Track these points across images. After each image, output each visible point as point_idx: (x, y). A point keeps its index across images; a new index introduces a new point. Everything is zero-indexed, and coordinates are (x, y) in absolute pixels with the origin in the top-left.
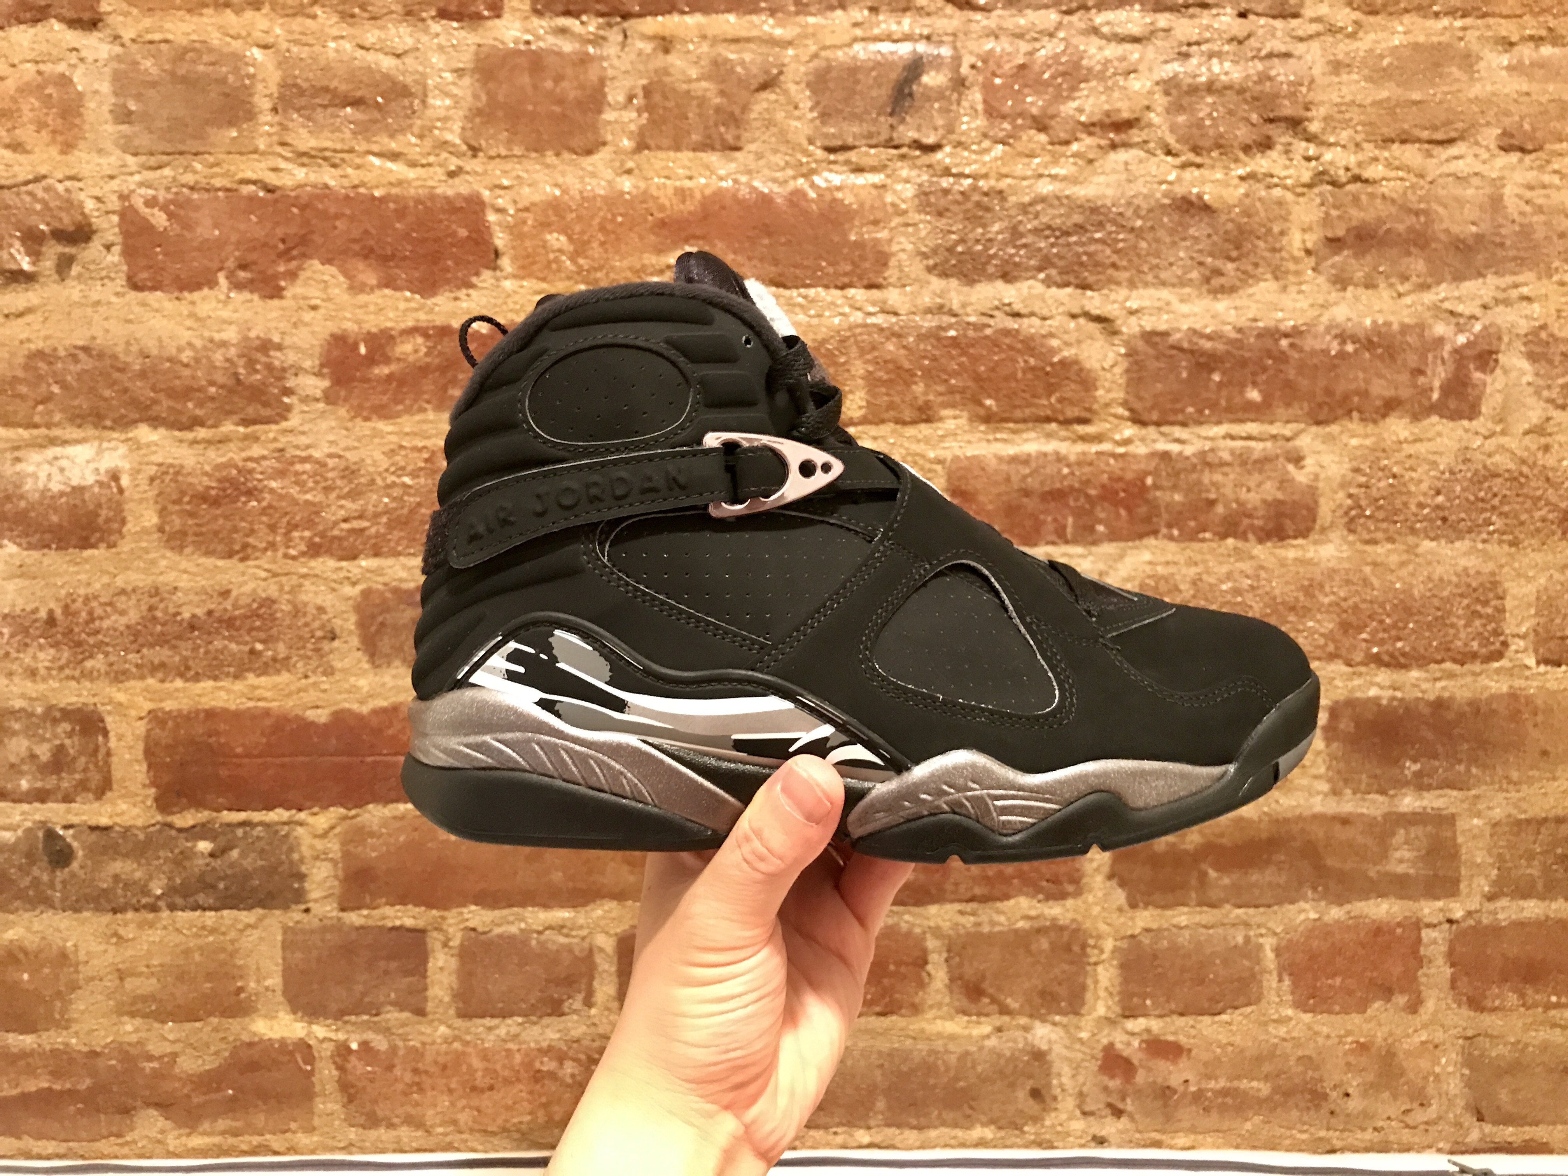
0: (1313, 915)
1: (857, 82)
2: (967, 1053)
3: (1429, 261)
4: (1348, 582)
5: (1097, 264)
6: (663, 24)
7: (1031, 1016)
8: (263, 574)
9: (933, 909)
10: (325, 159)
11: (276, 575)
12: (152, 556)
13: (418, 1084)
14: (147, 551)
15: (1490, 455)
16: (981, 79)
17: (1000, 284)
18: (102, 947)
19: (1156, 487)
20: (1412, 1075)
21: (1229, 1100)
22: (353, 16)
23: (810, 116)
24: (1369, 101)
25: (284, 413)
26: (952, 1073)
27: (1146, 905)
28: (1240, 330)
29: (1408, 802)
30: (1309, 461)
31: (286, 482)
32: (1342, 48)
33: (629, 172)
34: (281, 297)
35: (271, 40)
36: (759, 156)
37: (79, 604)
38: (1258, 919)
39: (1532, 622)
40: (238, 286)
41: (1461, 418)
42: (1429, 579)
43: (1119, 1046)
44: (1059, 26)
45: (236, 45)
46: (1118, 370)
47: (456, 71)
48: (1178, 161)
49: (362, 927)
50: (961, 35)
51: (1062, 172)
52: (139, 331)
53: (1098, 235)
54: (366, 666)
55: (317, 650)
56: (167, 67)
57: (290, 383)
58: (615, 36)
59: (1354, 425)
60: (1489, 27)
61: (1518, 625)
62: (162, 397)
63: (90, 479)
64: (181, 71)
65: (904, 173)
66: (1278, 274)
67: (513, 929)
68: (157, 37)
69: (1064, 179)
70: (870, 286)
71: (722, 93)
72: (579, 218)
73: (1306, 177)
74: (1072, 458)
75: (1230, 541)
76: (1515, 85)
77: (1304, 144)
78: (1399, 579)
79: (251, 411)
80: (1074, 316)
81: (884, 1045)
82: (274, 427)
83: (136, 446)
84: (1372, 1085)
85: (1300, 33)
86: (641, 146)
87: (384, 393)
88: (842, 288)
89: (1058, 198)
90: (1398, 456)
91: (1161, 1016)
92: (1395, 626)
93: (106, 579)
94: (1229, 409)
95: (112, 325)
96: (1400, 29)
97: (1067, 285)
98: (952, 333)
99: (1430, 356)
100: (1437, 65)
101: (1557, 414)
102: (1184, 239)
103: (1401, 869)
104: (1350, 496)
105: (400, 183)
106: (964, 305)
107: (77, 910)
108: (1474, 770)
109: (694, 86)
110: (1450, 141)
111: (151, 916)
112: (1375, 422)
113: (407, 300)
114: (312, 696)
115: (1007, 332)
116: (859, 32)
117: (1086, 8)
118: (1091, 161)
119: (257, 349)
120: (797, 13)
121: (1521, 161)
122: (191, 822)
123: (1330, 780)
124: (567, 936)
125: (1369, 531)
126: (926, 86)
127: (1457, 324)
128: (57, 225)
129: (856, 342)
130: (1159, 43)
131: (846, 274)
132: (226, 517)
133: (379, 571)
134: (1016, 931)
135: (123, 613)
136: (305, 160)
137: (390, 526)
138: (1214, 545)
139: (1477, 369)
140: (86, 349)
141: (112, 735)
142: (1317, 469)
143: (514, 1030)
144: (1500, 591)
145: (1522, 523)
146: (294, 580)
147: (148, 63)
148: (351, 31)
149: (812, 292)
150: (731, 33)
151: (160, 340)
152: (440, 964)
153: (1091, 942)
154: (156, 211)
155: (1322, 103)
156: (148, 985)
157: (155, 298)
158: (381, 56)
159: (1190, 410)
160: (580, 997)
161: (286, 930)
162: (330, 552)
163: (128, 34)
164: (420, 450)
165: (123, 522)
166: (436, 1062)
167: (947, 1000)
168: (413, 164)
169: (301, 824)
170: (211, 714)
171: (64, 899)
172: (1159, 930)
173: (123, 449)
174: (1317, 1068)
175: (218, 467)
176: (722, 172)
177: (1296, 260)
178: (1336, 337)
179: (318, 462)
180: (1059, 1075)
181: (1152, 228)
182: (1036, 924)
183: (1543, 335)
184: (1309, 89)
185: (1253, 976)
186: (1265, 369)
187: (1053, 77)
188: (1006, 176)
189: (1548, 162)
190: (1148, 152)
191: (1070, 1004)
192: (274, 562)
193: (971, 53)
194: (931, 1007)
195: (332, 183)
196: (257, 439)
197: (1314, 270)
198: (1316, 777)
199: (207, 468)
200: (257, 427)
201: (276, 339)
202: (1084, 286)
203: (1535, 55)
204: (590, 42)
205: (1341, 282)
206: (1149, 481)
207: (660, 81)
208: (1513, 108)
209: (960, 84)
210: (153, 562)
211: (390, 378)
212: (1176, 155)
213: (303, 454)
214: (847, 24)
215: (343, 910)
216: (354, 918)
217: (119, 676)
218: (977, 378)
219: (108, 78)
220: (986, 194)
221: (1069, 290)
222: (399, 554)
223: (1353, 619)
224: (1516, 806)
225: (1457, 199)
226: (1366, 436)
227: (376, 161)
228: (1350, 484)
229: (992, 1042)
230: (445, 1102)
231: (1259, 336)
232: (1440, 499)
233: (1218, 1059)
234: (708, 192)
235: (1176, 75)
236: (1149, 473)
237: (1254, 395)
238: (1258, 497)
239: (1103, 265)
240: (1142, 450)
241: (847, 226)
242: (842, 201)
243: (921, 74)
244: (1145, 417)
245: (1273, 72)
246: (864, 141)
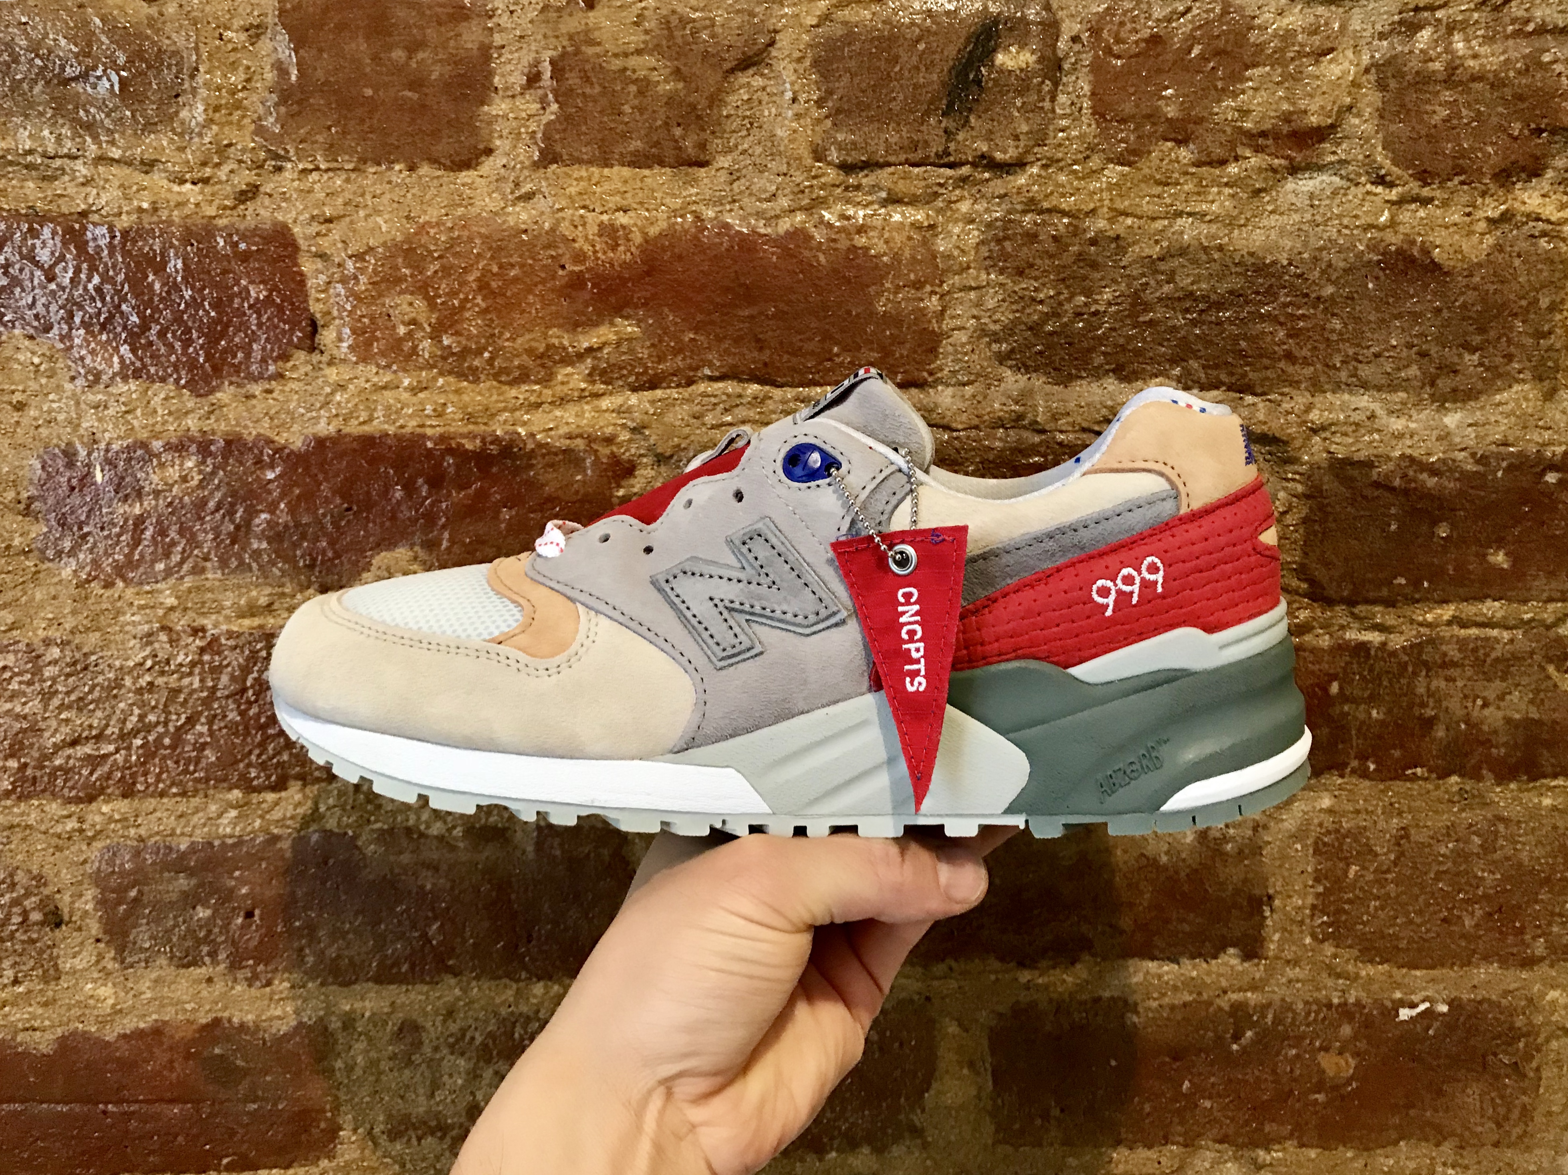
1: (894, 59)
5: (1263, 353)
16: (1088, 59)
17: (1111, 383)
19: (1344, 697)
23: (817, 113)
28: (1483, 460)
33: (527, 197)
36: (735, 176)
46: (1292, 519)
48: (1394, 194)
51: (1213, 208)
53: (1266, 309)
54: (111, 966)
55: (34, 942)
65: (965, 207)
66: (1543, 372)
69: (1216, 219)
70: (909, 383)
71: (677, 73)
72: (446, 270)
75: (1454, 779)
86: (548, 157)
89: (1205, 249)
94: (1460, 582)
102: (1397, 317)
105: (157, 208)
109: (634, 62)
113: (169, 398)
114: (23, 1013)
118: (1257, 193)
126: (1002, 70)
133: (130, 821)
137: (147, 752)
138: (1430, 786)
159: (1401, 581)
162: (49, 792)
176: (676, 201)
181: (1350, 299)
186: (1518, 520)
187: (1202, 57)
188: (1125, 214)
190: (1346, 178)
193: (1073, 17)
202: (1242, 388)
206: (1335, 688)
207: (579, 52)
209: (1055, 66)
212: (1391, 185)
220: (1092, 242)
222: (163, 794)
231: (1511, 468)
234: (653, 232)
235: (1396, 57)
236: (1334, 677)
237: (1500, 559)
238: (1500, 714)
239: (1273, 357)
240: (1325, 642)
241: (872, 290)
242: (866, 249)
243: (995, 50)
244: (1331, 592)
245: (1547, 58)
246: (902, 157)
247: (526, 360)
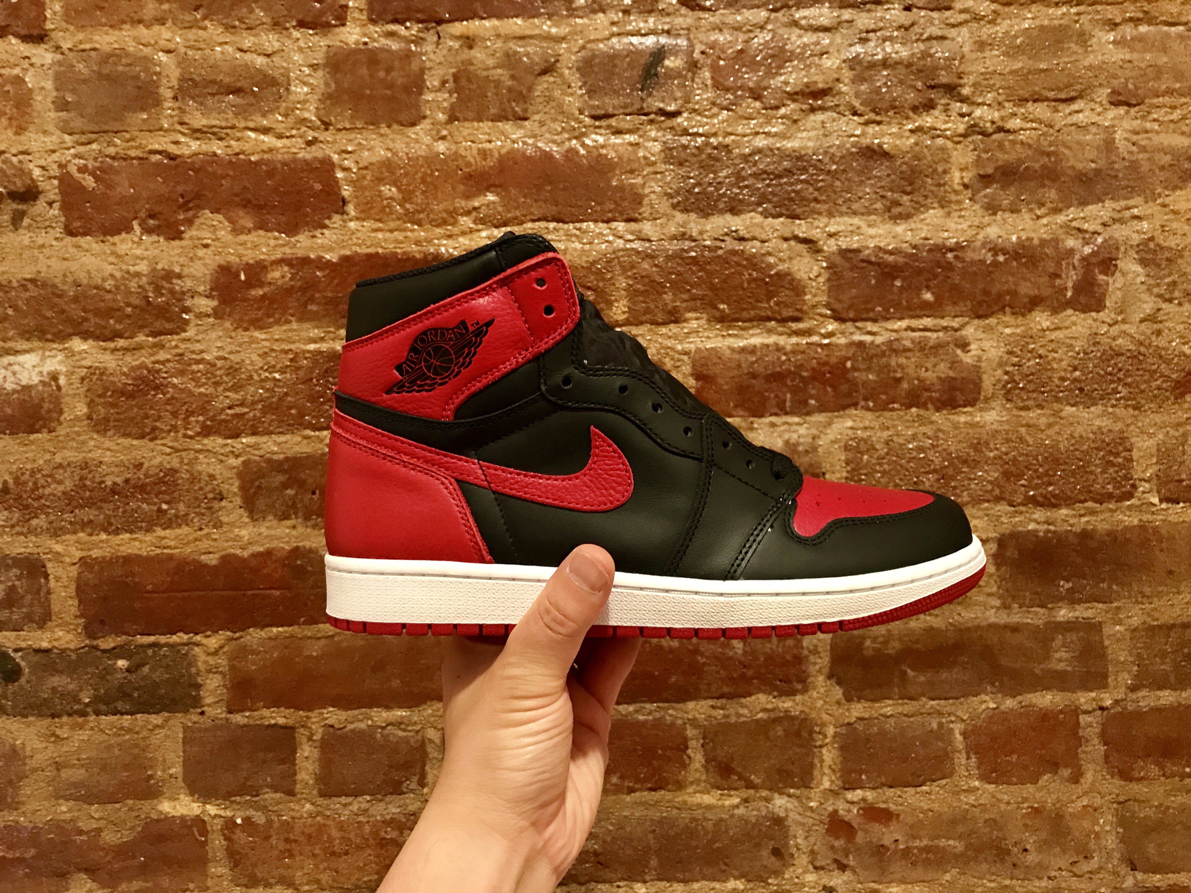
0: (992, 705)
1: (615, 66)
2: (721, 820)
3: (1060, 190)
4: (1008, 440)
5: (803, 199)
6: (468, 28)
7: (771, 789)
8: (168, 450)
9: (691, 705)
10: (214, 134)
11: (177, 451)
12: (82, 438)
13: (289, 851)
14: (78, 434)
15: (1114, 339)
16: (709, 62)
17: (728, 217)
18: (44, 745)
19: (854, 369)
20: (1077, 834)
21: (931, 856)
22: (234, 27)
23: (580, 92)
24: (1007, 70)
25: (184, 325)
26: (709, 837)
27: (859, 699)
28: (915, 247)
29: (1063, 614)
30: (973, 347)
31: (185, 379)
32: (987, 31)
33: (443, 138)
34: (181, 239)
35: (172, 46)
36: (542, 124)
37: (26, 477)
38: (948, 709)
39: (1156, 468)
40: (148, 231)
41: (1090, 311)
42: (1072, 436)
43: (841, 812)
44: (768, 20)
45: (147, 51)
46: (821, 280)
47: (312, 66)
48: (862, 120)
49: (245, 726)
50: (693, 29)
51: (774, 130)
52: (73, 266)
53: (803, 177)
54: (247, 520)
55: (209, 508)
56: (95, 68)
57: (188, 303)
58: (431, 37)
59: (1008, 318)
60: (1098, 12)
61: (1143, 472)
62: (90, 316)
63: (36, 380)
64: (106, 71)
65: (653, 134)
66: (943, 203)
67: (362, 726)
68: (88, 46)
69: (775, 135)
70: (628, 220)
71: (513, 77)
72: (406, 174)
73: (961, 128)
74: (789, 348)
75: (914, 410)
76: (1120, 55)
77: (958, 104)
78: (1048, 437)
79: (158, 325)
80: (786, 239)
81: (655, 814)
82: (176, 337)
83: (71, 354)
84: (1045, 842)
85: (952, 21)
86: (452, 118)
87: (259, 309)
88: (608, 222)
89: (771, 150)
90: (1043, 341)
91: (874, 788)
92: (1046, 474)
93: (48, 456)
94: (909, 308)
95: (54, 263)
96: (1029, 16)
97: (780, 215)
98: (693, 254)
99: (1064, 263)
100: (1059, 41)
101: (1164, 306)
102: (869, 179)
103: (1061, 666)
104: (1007, 373)
105: (271, 150)
106: (701, 233)
107: (25, 716)
108: (1115, 587)
109: (491, 72)
110: (1071, 100)
111: (81, 720)
112: (1023, 315)
113: (276, 238)
114: (205, 544)
115: (734, 253)
116: (615, 29)
117: (789, 7)
118: (795, 121)
119: (163, 278)
120: (569, 16)
121: (1127, 112)
122: (112, 645)
123: (1000, 597)
124: (404, 730)
125: (1023, 400)
126: (667, 68)
127: (1084, 238)
128: (13, 188)
129: (619, 263)
130: (844, 31)
131: (610, 211)
132: (140, 408)
133: (256, 446)
134: (757, 721)
135: (60, 482)
136: (198, 135)
137: (264, 412)
138: (902, 413)
139: (1101, 273)
140: (32, 281)
141: (51, 577)
142: (980, 352)
143: (364, 806)
144: (1128, 445)
145: (1143, 391)
146: (192, 454)
147: (81, 66)
148: (233, 38)
149: (584, 225)
150: (519, 32)
151: (89, 272)
152: (306, 754)
153: (817, 729)
154: (86, 175)
155: (970, 73)
156: (79, 774)
157: (86, 241)
158: (255, 56)
159: (879, 309)
160: (415, 779)
161: (186, 729)
162: (218, 433)
163: (66, 45)
164: (286, 352)
165: (61, 412)
166: (303, 833)
167: (704, 777)
168: (280, 137)
169: (198, 645)
170: (128, 560)
171: (13, 707)
172: (870, 719)
173: (60, 357)
174: (1001, 829)
175: (133, 369)
176: (514, 137)
177: (956, 192)
178: (990, 250)
179: (209, 363)
180: (795, 837)
181: (844, 171)
182: (772, 715)
183: (1152, 245)
184: (960, 63)
185: (946, 754)
186: (936, 276)
187: (765, 59)
188: (731, 134)
189: (1149, 113)
190: (839, 113)
191: (802, 779)
192: (176, 440)
193: (701, 42)
194: (692, 783)
195: (219, 152)
196: (162, 347)
197: (971, 199)
198: (989, 595)
199: (125, 369)
200: (162, 337)
201: (177, 270)
202: (794, 217)
203: (1134, 32)
204: (412, 42)
205: (992, 208)
206: (849, 364)
207: (466, 69)
208: (1119, 73)
209: (693, 66)
210: (84, 443)
211: (263, 297)
212: (861, 115)
213: (198, 357)
214: (606, 23)
215: (230, 712)
216: (238, 719)
217: (56, 533)
218: (713, 288)
219: (51, 78)
220: (715, 148)
221: (782, 219)
222: (272, 433)
223: (1013, 469)
224: (1149, 615)
225: (1078, 143)
226: (1017, 326)
227: (252, 135)
228: (1006, 364)
229: (741, 811)
230: (309, 865)
231: (930, 251)
232: (1077, 373)
233: (921, 821)
234: (503, 151)
235: (858, 55)
236: (849, 359)
237: (928, 296)
238: (935, 375)
239: (807, 200)
240: (843, 341)
241: (610, 175)
242: (606, 155)
243: (663, 59)
244: (844, 316)
245: (933, 51)
246: (622, 111)
247: (444, 215)
